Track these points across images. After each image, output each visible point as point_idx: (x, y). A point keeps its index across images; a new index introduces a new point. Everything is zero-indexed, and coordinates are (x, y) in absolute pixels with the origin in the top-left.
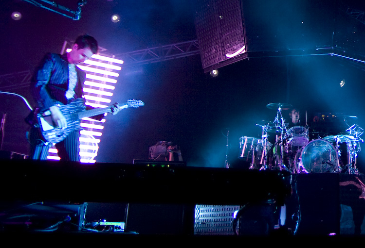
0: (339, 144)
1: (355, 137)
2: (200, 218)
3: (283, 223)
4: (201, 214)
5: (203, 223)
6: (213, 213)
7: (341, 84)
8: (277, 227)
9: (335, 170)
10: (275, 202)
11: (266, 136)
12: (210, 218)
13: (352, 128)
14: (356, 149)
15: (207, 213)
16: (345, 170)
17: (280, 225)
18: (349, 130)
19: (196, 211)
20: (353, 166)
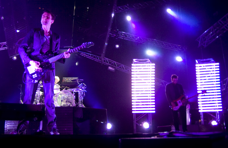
0: (75, 93)
1: (82, 89)
2: (7, 128)
3: (41, 129)
4: (8, 126)
5: (9, 130)
6: (14, 125)
7: (76, 64)
8: (38, 131)
9: (72, 105)
10: (37, 119)
11: (39, 89)
12: (12, 128)
13: (81, 85)
14: (83, 95)
15: (10, 126)
16: (77, 105)
17: (40, 130)
18: (79, 86)
19: (6, 125)
20: (81, 104)
